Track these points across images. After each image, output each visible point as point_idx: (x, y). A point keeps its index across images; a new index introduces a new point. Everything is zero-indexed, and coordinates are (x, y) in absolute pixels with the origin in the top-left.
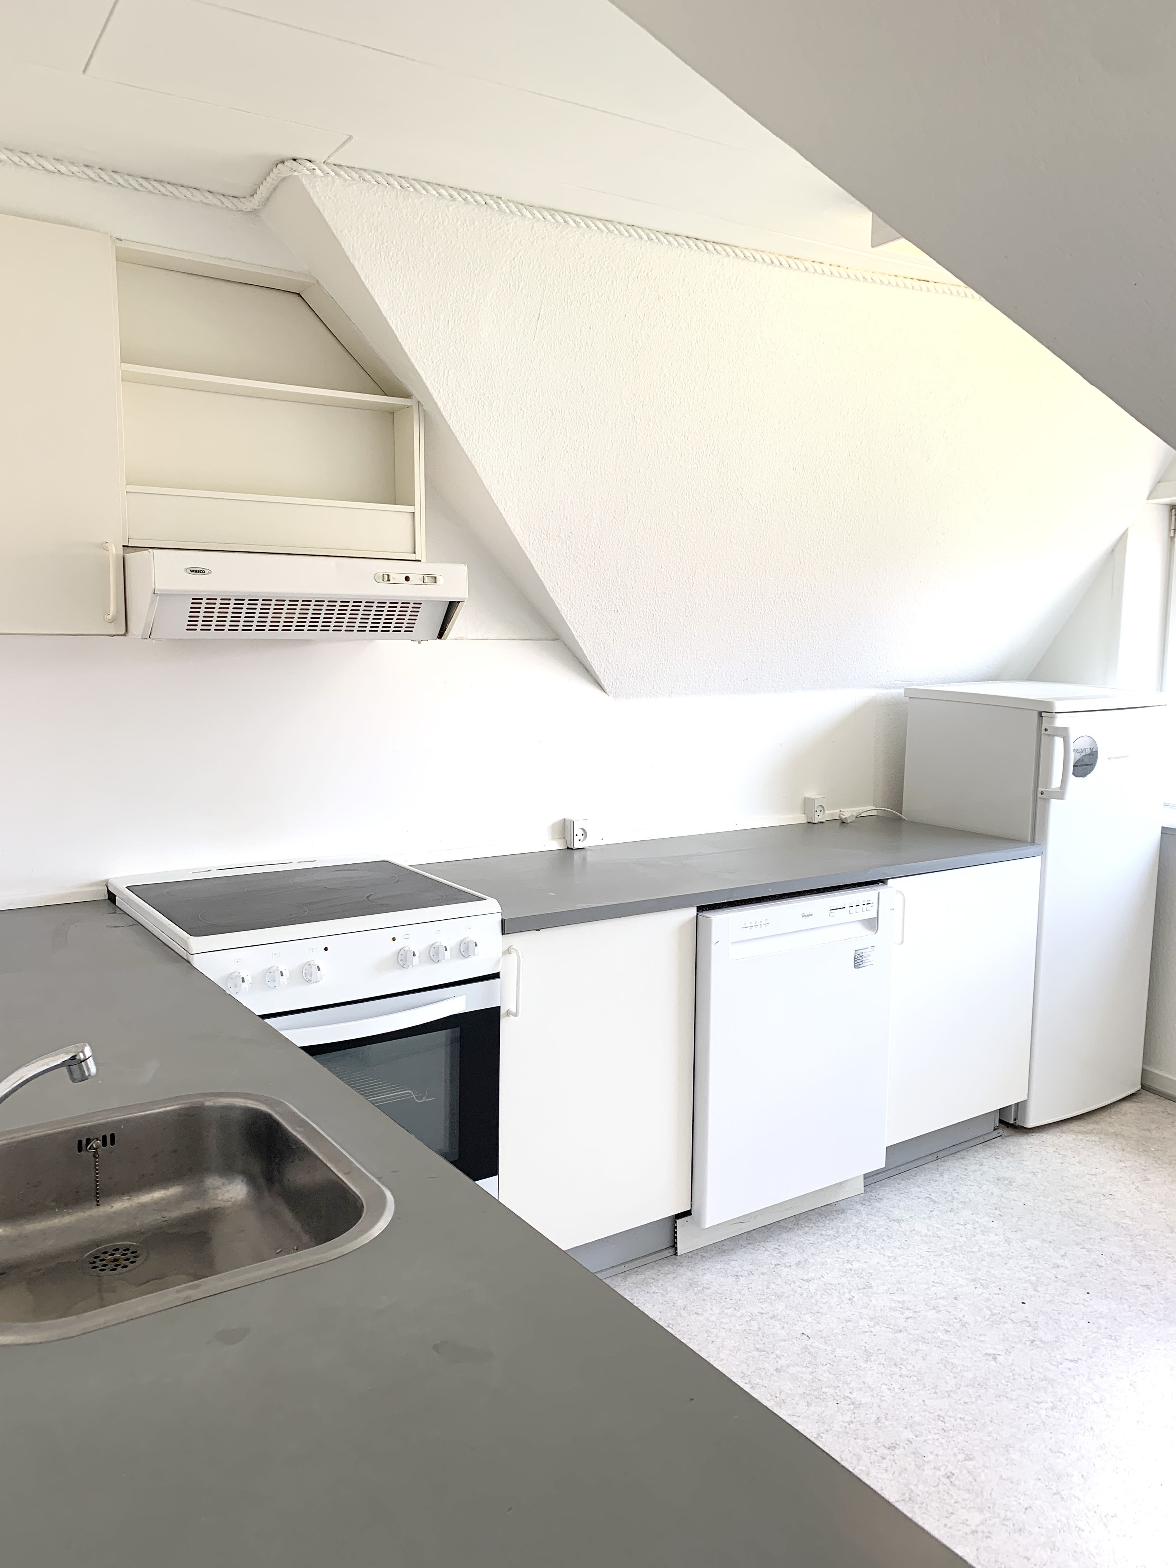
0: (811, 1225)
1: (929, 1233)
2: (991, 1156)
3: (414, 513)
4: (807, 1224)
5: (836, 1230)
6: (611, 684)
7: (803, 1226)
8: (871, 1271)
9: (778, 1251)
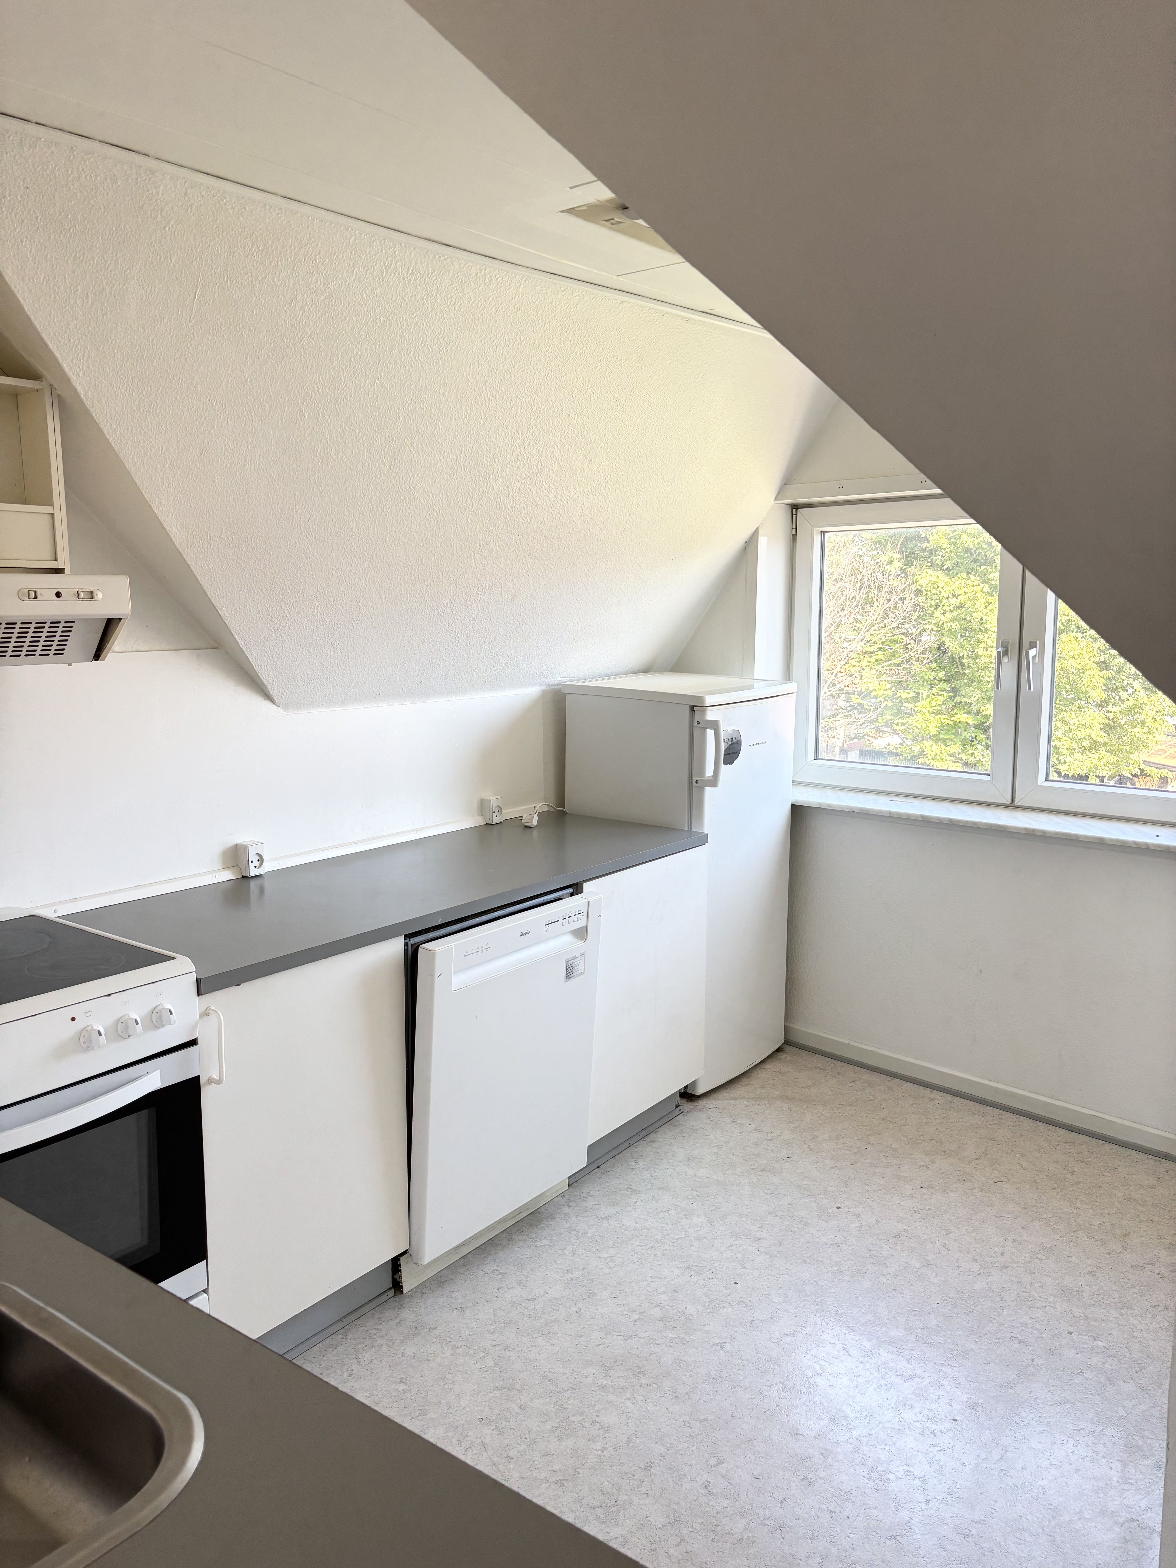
0: (525, 1237)
1: (637, 1226)
2: (677, 1136)
3: (53, 514)
4: (520, 1238)
5: (549, 1238)
6: (280, 694)
7: (517, 1240)
8: (592, 1277)
9: (497, 1273)
